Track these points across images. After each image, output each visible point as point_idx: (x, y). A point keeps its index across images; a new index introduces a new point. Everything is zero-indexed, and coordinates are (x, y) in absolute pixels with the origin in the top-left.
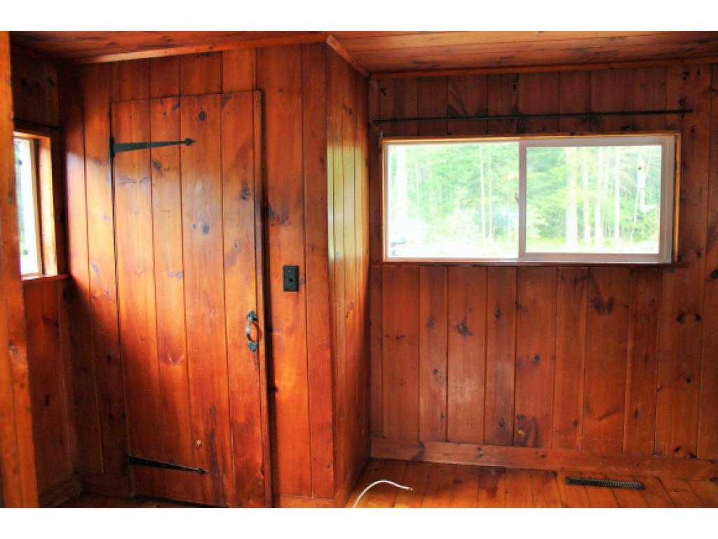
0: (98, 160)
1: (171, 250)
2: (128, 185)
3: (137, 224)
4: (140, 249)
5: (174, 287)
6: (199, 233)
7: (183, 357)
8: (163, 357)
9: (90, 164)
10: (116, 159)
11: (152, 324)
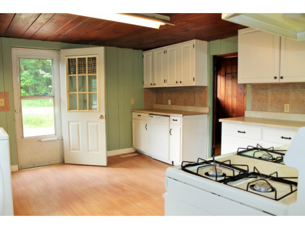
0: (223, 76)
1: (235, 93)
2: (228, 81)
3: (229, 88)
4: (230, 92)
5: (235, 100)
6: (240, 90)
7: (236, 112)
8: (232, 113)
9: (222, 77)
10: (226, 76)
11: (231, 106)
